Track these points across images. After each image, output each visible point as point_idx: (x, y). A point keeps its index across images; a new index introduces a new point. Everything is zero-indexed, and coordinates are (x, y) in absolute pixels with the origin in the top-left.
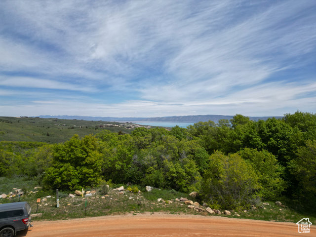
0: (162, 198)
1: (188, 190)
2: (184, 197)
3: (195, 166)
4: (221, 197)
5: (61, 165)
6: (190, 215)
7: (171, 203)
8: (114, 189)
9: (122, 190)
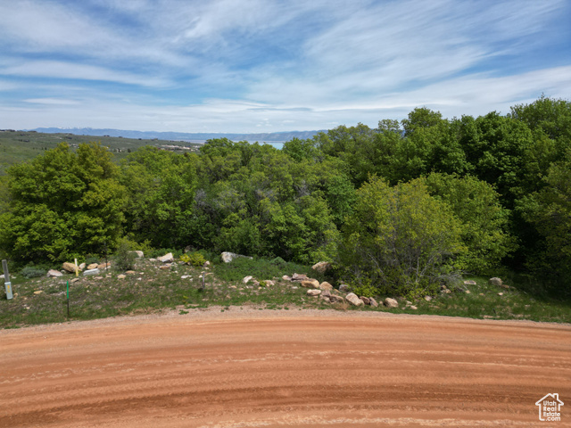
0: (254, 275)
1: (311, 259)
2: (300, 273)
3: (325, 212)
4: (379, 270)
5: (28, 208)
6: (309, 310)
7: (271, 286)
8: (151, 259)
9: (169, 262)
